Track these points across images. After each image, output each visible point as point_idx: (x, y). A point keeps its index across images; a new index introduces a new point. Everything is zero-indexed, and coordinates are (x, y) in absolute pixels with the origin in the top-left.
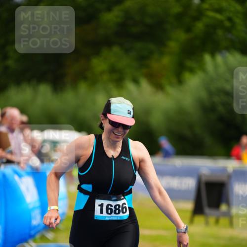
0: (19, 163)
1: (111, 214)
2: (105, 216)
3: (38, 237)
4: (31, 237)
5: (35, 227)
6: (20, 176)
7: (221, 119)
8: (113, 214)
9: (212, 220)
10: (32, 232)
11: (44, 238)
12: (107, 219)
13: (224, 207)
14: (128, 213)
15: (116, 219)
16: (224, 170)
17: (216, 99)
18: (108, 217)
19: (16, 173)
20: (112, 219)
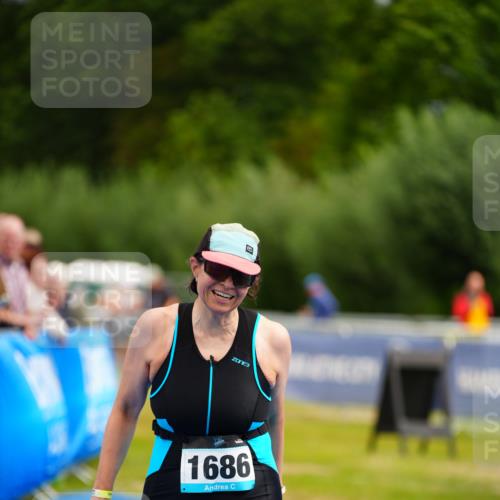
0: (22, 328)
1: (214, 476)
2: (203, 484)
3: (61, 478)
4: (49, 477)
5: (55, 458)
6: (26, 354)
7: (431, 240)
8: (219, 479)
9: (413, 444)
10: (51, 468)
11: (73, 480)
12: (208, 489)
13: (437, 419)
14: (252, 476)
15: (226, 488)
16: (438, 343)
17: (422, 201)
18: (209, 485)
19: (18, 347)
20: (217, 488)
